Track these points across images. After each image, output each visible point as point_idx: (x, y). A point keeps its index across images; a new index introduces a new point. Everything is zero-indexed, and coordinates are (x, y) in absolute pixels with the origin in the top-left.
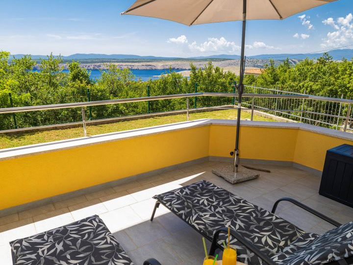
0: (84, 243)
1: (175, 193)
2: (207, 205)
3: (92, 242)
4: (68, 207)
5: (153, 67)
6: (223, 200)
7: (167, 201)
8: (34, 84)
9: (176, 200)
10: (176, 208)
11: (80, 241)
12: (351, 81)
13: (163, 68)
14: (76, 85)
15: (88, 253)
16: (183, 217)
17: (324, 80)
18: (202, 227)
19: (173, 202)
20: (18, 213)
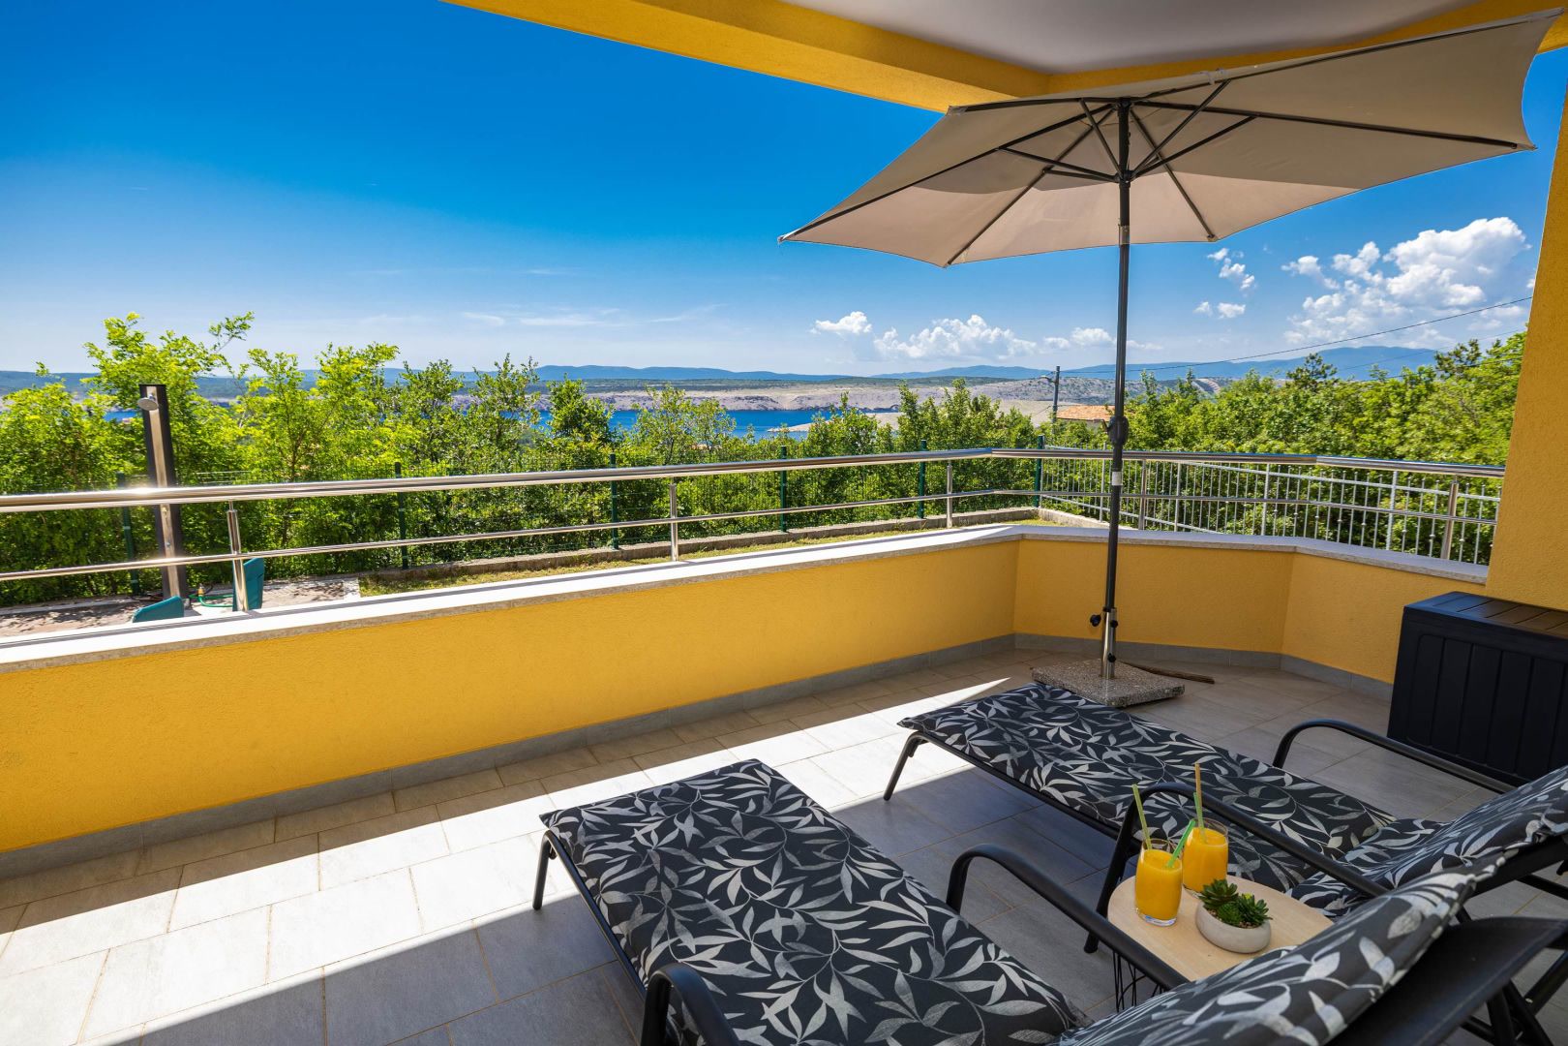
0: (750, 822)
1: (965, 711)
2: (1070, 741)
3: (772, 819)
4: (631, 758)
5: (770, 403)
6: (1116, 732)
7: (949, 731)
8: (456, 442)
9: (975, 729)
10: (983, 748)
11: (738, 815)
12: (1407, 436)
13: (797, 406)
14: (572, 446)
15: (773, 845)
16: (1010, 771)
17: (1318, 434)
18: (1075, 795)
19: (967, 733)
20: (496, 768)
